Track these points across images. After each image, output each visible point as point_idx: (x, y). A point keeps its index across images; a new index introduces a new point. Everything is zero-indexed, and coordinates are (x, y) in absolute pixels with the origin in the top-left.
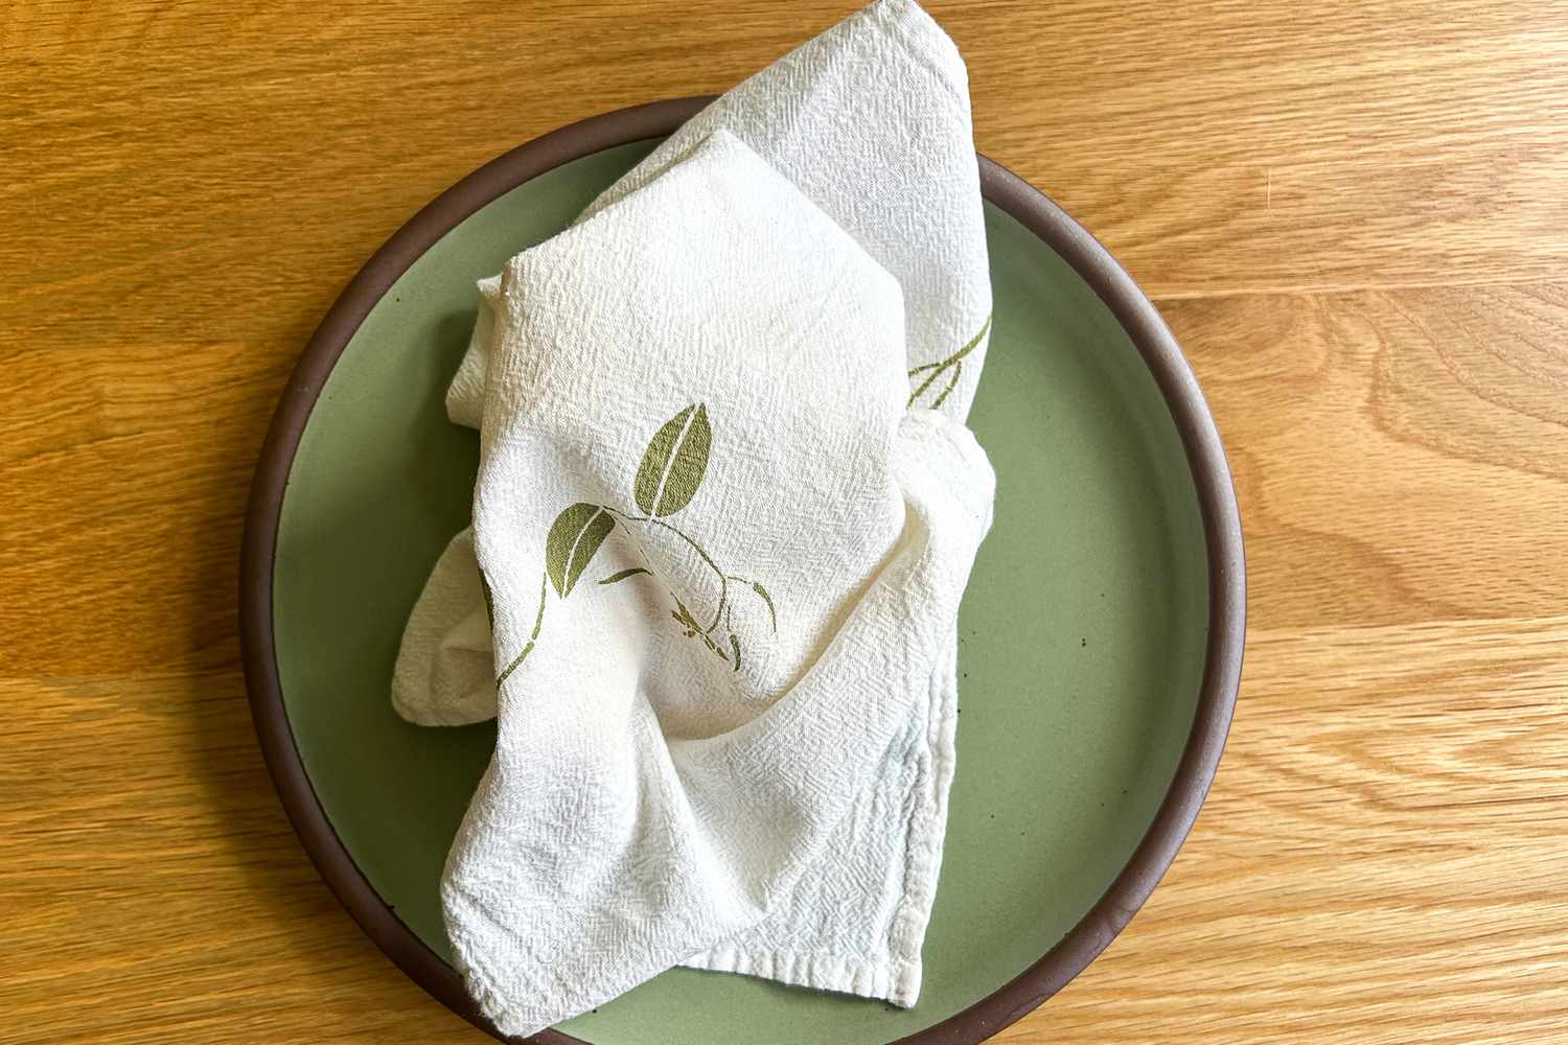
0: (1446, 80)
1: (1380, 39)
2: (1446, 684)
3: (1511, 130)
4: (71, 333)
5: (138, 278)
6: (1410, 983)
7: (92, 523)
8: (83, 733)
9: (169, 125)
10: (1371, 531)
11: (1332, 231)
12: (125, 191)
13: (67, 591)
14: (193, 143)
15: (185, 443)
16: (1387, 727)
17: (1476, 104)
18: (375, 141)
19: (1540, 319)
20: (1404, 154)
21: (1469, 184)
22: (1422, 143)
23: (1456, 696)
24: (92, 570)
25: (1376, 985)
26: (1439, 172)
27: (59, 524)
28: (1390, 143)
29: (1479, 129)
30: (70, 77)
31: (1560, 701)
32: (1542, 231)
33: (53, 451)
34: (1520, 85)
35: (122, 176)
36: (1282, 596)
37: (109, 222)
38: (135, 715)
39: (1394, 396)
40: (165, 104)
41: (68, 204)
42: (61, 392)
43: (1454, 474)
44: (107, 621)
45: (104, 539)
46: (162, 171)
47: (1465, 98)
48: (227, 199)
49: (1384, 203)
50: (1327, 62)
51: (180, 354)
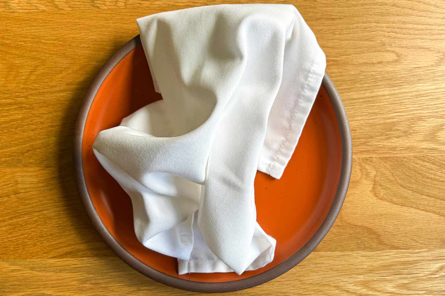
0: (397, 98)
1: (378, 85)
2: (392, 268)
3: (415, 112)
4: (9, 164)
5: (28, 149)
7: (15, 217)
8: (14, 275)
9: (36, 105)
10: (372, 225)
11: (363, 140)
12: (23, 124)
13: (9, 236)
15: (41, 196)
16: (375, 279)
17: (405, 104)
19: (421, 166)
20: (384, 118)
21: (402, 127)
22: (389, 116)
23: (394, 271)
24: (15, 230)
26: (394, 124)
27: (6, 218)
28: (380, 116)
29: (406, 111)
30: (8, 90)
31: (423, 272)
32: (423, 141)
33: (4, 197)
34: (418, 99)
35: (22, 119)
36: (347, 242)
37: (19, 132)
38: (28, 271)
39: (379, 187)
40: (35, 99)
41: (8, 127)
42: (6, 180)
43: (396, 209)
44: (20, 245)
45: (18, 222)
46: (34, 118)
50: (363, 92)
51: (39, 170)
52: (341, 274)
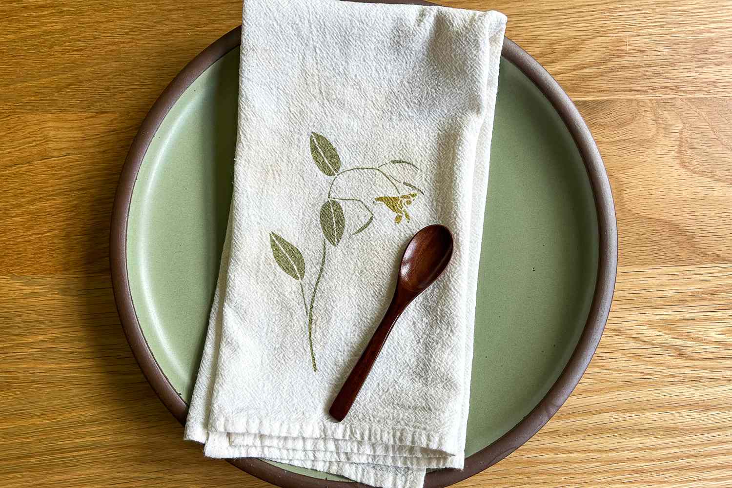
2: (716, 296)
4: (34, 106)
5: (69, 81)
6: (698, 449)
7: (40, 200)
8: (30, 304)
10: (679, 218)
11: (659, 69)
12: (64, 39)
13: (26, 233)
14: (97, 17)
15: (88, 161)
16: (687, 317)
17: (729, 9)
18: (187, 17)
20: (694, 32)
21: (726, 48)
22: (702, 27)
23: (722, 302)
24: (38, 223)
25: (681, 450)
26: (711, 41)
27: (24, 200)
28: (687, 27)
33: (22, 164)
35: (63, 31)
36: (633, 250)
37: (56, 53)
38: (57, 296)
39: (690, 151)
41: (36, 45)
42: (28, 135)
43: (720, 190)
44: (45, 248)
45: (45, 207)
46: (83, 29)
47: (723, 6)
48: (114, 43)
49: (685, 55)
51: (87, 118)
52: (624, 307)
